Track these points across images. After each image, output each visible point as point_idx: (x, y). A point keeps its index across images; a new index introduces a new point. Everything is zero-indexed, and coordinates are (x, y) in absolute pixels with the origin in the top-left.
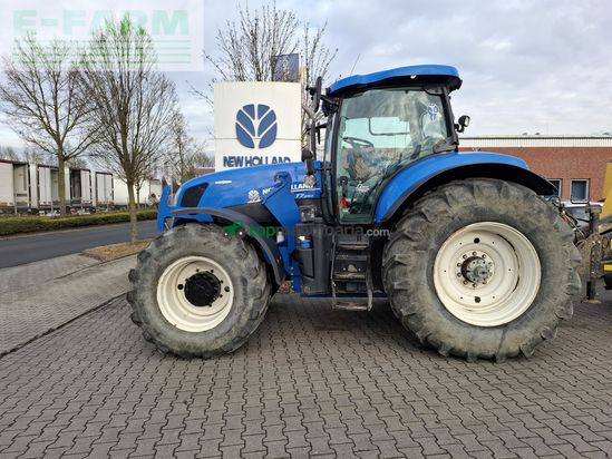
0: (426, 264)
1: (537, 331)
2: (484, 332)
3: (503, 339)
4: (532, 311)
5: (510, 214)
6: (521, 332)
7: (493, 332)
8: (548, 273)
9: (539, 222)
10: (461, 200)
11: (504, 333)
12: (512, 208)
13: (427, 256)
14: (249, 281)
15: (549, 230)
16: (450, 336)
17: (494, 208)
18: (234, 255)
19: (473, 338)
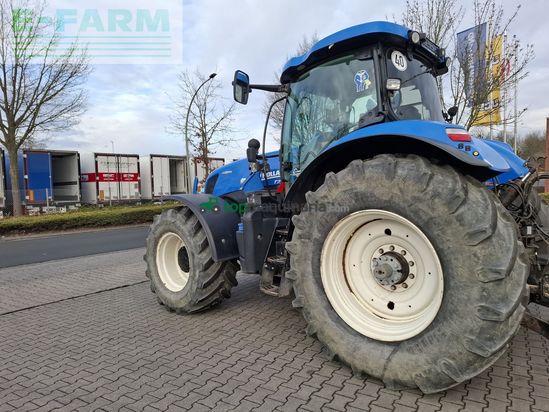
0: (311, 255)
1: (435, 361)
2: (372, 345)
3: (389, 360)
4: (431, 333)
5: (396, 200)
6: (414, 357)
7: (381, 348)
8: (452, 284)
9: (433, 210)
10: (341, 183)
11: (394, 352)
12: (396, 191)
13: (311, 246)
14: (196, 255)
15: (449, 223)
16: (333, 341)
17: (377, 192)
18: (187, 234)
19: (356, 349)
